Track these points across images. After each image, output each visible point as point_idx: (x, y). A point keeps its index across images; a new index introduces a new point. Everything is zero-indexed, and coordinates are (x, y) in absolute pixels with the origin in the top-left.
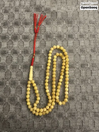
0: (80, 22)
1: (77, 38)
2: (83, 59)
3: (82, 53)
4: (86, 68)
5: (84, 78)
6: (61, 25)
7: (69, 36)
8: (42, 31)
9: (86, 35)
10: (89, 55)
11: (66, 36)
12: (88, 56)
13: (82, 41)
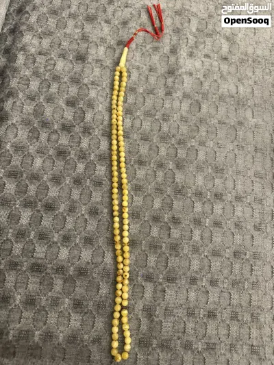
0: (238, 173)
1: (231, 202)
2: (239, 242)
3: (237, 230)
4: (243, 259)
5: (238, 278)
6: (202, 174)
7: (216, 195)
8: (169, 179)
9: (247, 199)
10: (250, 236)
11: (211, 196)
12: (248, 237)
13: (240, 209)
